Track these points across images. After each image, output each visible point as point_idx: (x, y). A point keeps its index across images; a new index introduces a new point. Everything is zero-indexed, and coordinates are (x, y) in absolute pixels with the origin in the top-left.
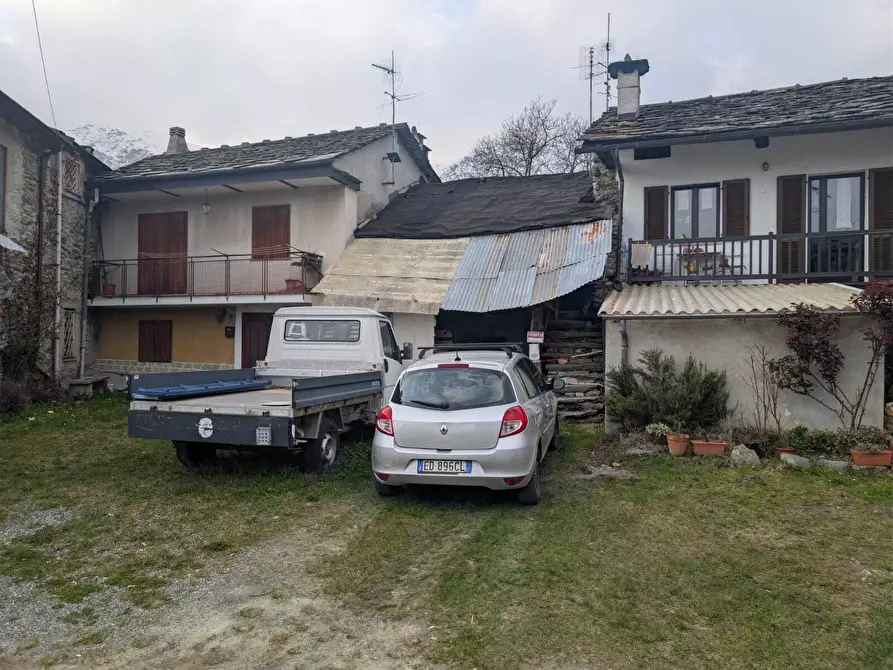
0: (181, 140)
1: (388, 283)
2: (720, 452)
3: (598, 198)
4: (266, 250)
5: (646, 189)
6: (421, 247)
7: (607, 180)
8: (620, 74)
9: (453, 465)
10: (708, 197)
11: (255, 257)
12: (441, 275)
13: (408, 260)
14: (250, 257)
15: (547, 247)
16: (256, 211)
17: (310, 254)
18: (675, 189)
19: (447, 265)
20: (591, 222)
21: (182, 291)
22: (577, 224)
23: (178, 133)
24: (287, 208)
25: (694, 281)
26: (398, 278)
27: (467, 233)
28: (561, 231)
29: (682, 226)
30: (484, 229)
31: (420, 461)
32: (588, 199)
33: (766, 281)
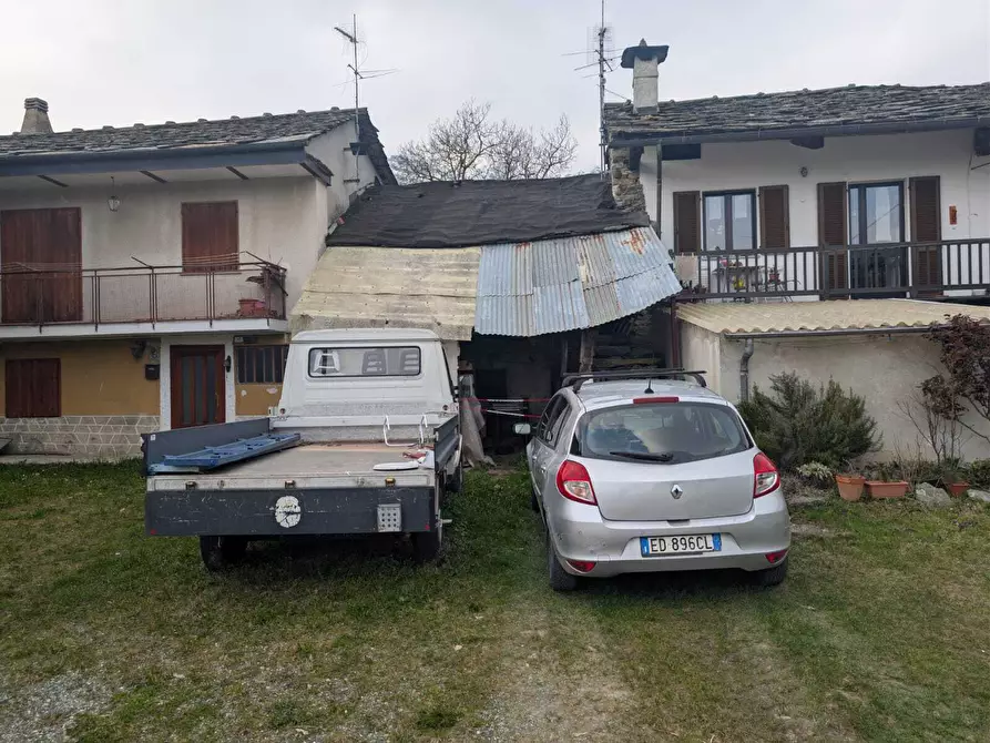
0: (42, 115)
1: (394, 301)
2: (901, 492)
3: (620, 204)
4: (206, 260)
5: (675, 194)
6: (421, 258)
7: (629, 183)
8: (637, 62)
9: (694, 541)
10: (741, 205)
11: (189, 269)
12: (460, 291)
13: (408, 273)
14: (180, 270)
15: (584, 258)
16: (188, 210)
17: (273, 266)
18: (707, 194)
19: (463, 279)
20: (626, 229)
21: (75, 317)
22: (610, 231)
23: (37, 107)
24: (235, 204)
25: (743, 297)
26: (402, 296)
27: (475, 241)
28: (593, 240)
29: (714, 237)
30: (497, 237)
31: (643, 539)
32: (608, 204)
33: (816, 298)
